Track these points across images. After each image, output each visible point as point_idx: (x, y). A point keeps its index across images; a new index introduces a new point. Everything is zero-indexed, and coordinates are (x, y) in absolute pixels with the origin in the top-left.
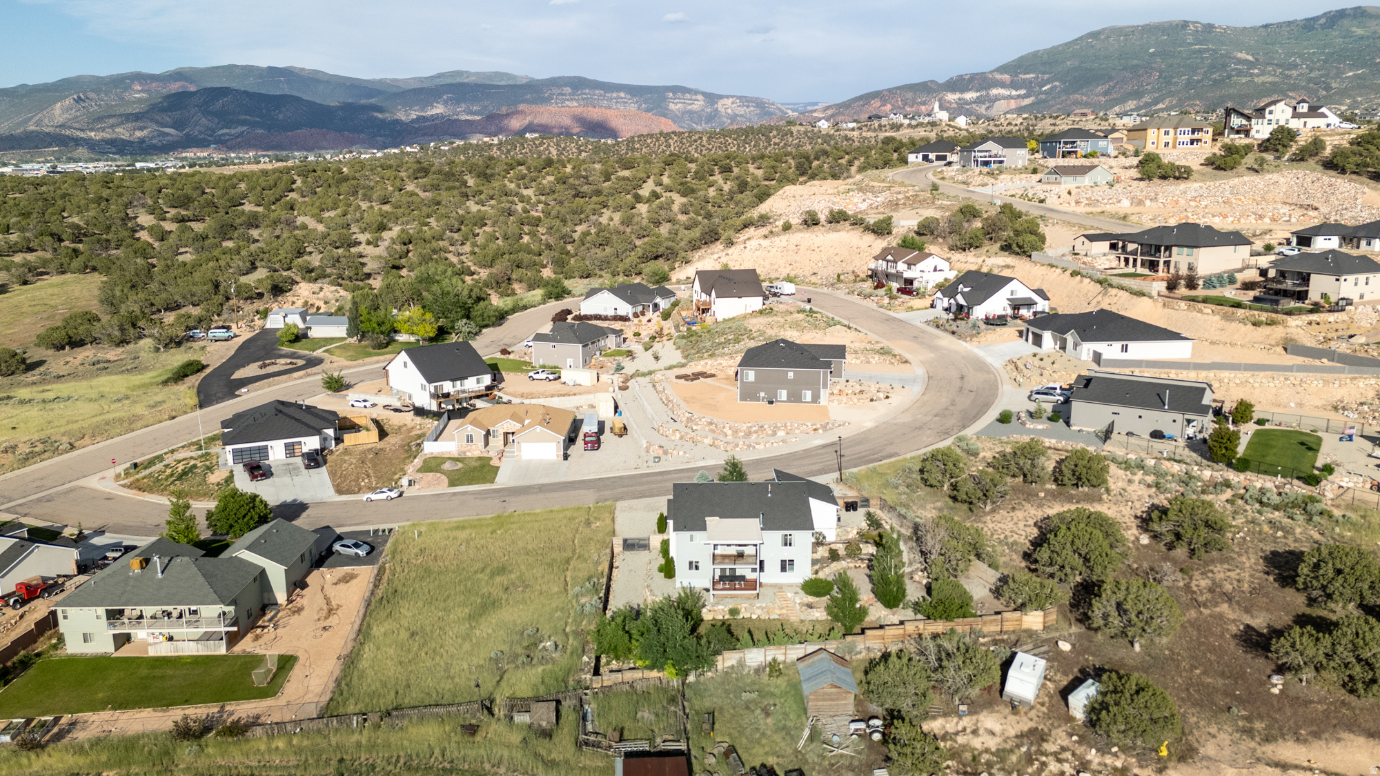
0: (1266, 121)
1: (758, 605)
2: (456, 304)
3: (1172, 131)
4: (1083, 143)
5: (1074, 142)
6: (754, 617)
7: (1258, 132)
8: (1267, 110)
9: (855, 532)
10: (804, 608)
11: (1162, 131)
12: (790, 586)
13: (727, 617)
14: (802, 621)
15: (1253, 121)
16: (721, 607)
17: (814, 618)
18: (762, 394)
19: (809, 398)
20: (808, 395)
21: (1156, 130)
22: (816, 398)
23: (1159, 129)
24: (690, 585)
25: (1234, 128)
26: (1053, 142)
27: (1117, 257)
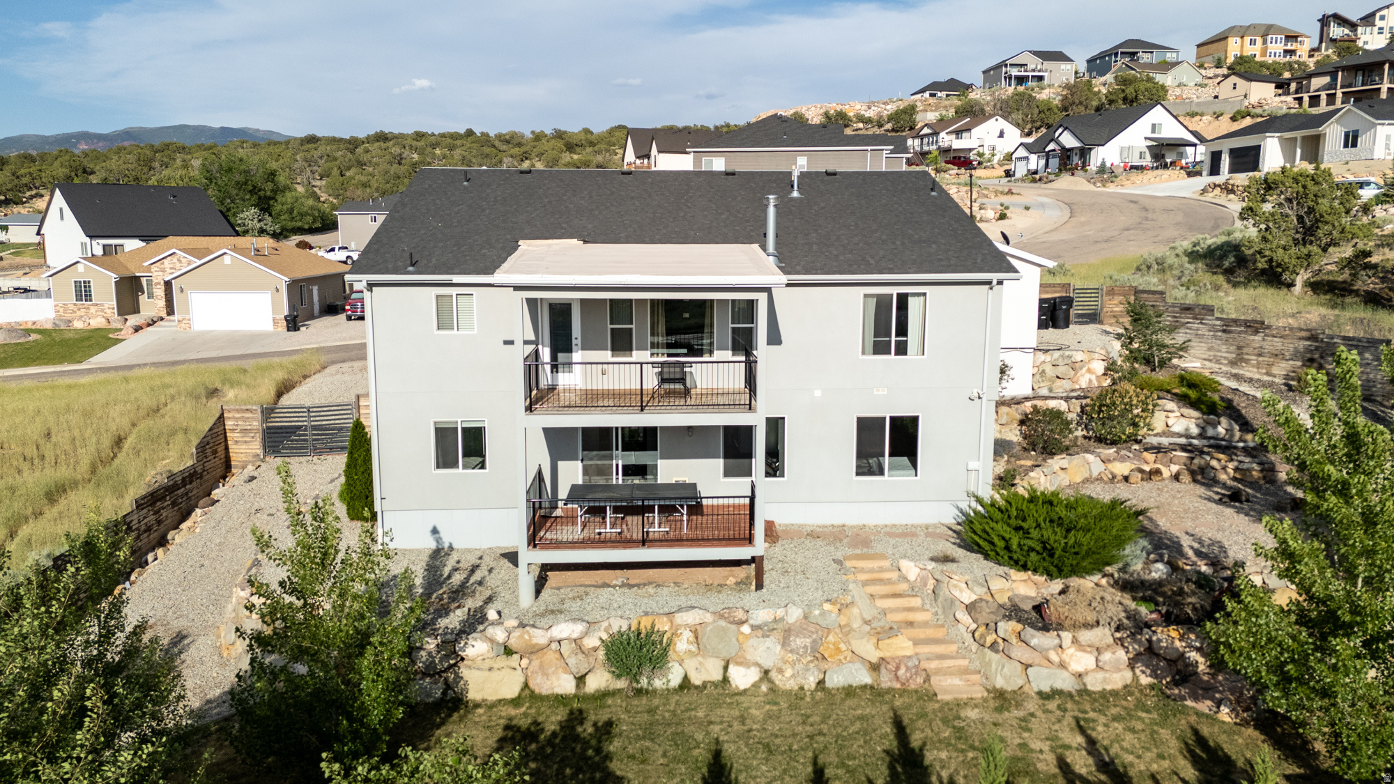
0: (1376, 29)
1: (762, 615)
3: (1259, 40)
4: (1145, 56)
5: (1134, 54)
6: (742, 678)
7: (1366, 43)
8: (1378, 15)
9: (1099, 367)
10: (1008, 628)
11: (1247, 39)
12: (907, 533)
13: (598, 681)
14: (1003, 699)
15: (1360, 30)
16: (565, 629)
17: (1065, 682)
21: (1239, 39)
23: (1242, 37)
24: (435, 531)
25: (1335, 40)
26: (1105, 57)
27: (1295, 99)
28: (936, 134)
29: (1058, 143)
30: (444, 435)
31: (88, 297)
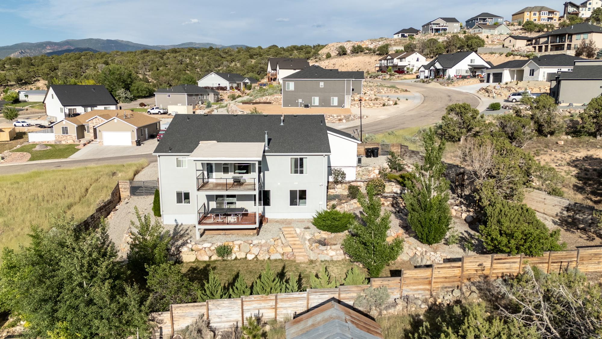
0: (587, 9)
1: (255, 242)
2: (118, 80)
3: (537, 13)
4: (489, 20)
5: (485, 19)
6: (250, 257)
7: (583, 14)
8: (588, 3)
9: (377, 172)
11: (532, 13)
13: (215, 257)
14: (312, 262)
15: (580, 9)
16: (207, 245)
17: (328, 258)
18: (300, 101)
19: (336, 103)
20: (335, 101)
21: (529, 13)
22: (341, 104)
23: (530, 12)
24: (176, 220)
25: (570, 13)
26: (473, 20)
27: (533, 47)
28: (392, 59)
29: (435, 67)
30: (179, 194)
31: (67, 133)
